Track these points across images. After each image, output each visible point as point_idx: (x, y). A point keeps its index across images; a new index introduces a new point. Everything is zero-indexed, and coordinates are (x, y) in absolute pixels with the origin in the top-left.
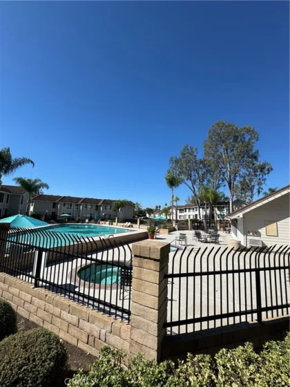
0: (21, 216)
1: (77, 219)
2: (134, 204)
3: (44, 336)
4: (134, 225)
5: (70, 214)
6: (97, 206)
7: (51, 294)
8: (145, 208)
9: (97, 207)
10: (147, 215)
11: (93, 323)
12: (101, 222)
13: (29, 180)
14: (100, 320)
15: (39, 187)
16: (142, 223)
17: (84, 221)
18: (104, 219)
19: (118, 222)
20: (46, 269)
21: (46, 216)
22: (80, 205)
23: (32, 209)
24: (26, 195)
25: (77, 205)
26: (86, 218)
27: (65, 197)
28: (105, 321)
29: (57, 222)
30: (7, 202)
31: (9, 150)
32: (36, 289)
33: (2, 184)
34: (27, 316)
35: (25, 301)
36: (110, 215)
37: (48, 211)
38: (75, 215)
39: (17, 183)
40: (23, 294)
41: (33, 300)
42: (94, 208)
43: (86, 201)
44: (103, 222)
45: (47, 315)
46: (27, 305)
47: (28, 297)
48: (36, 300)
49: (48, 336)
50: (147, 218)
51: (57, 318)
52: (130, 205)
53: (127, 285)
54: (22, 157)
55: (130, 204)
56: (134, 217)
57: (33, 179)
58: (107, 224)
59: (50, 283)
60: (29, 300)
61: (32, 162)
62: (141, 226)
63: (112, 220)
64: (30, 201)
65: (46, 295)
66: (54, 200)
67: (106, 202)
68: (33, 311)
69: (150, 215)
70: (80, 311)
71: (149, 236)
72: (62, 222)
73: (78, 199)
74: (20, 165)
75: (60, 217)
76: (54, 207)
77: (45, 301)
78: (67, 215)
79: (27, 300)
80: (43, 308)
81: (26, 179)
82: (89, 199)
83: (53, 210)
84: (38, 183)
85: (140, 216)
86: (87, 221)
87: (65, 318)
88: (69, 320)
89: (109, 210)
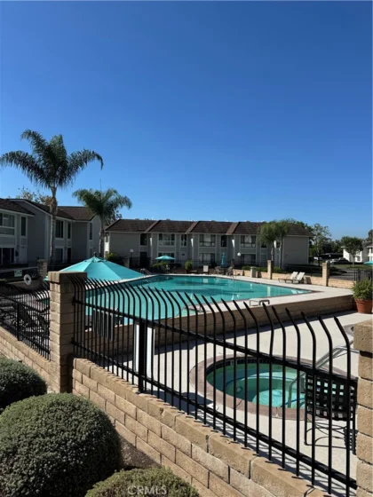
0: (97, 260)
1: (187, 264)
2: (310, 230)
3: (177, 487)
4: (314, 279)
5: (172, 255)
6: (224, 238)
7: (168, 409)
8: (339, 238)
9: (225, 241)
10: (346, 255)
11: (260, 482)
12: (236, 272)
13: (97, 192)
14: (274, 481)
15: (114, 205)
16: (333, 273)
17: (200, 270)
18: (241, 265)
19: (273, 271)
20: (156, 357)
21: (131, 259)
22: (190, 236)
23: (107, 248)
24: (96, 221)
25: (184, 237)
26: (204, 263)
27: (160, 221)
28: (287, 486)
29: (152, 270)
30: (69, 237)
31: (61, 140)
32: (142, 395)
33: (59, 205)
34: (132, 441)
35: (126, 414)
36: (254, 256)
37: (134, 250)
38: (181, 258)
39: (80, 199)
40: (122, 401)
41: (139, 416)
42: (218, 240)
43: (202, 227)
44: (240, 272)
45: (167, 446)
46: (130, 421)
47: (131, 408)
48: (145, 416)
49: (184, 488)
50: (345, 262)
51: (185, 457)
52: (298, 231)
53: (322, 416)
54: (82, 150)
55: (300, 230)
56: (311, 260)
57: (104, 190)
58: (248, 276)
59: (165, 387)
60: (132, 412)
61: (99, 158)
62: (333, 282)
63: (259, 268)
64: (103, 232)
65: (162, 410)
66: (143, 229)
67: (243, 228)
68: (141, 434)
69: (353, 254)
70: (231, 454)
71: (359, 306)
72: (159, 271)
73: (186, 224)
74: (81, 165)
75: (155, 261)
76: (142, 243)
77: (161, 420)
78: (167, 257)
79: (129, 412)
80: (158, 431)
81: (93, 192)
82: (208, 224)
83: (141, 249)
84: (113, 198)
85: (327, 258)
86: (206, 269)
87: (201, 458)
88: (209, 464)
89: (252, 245)
